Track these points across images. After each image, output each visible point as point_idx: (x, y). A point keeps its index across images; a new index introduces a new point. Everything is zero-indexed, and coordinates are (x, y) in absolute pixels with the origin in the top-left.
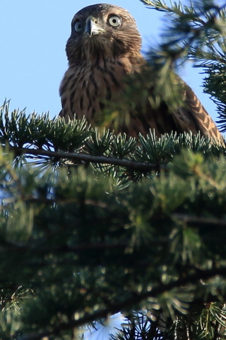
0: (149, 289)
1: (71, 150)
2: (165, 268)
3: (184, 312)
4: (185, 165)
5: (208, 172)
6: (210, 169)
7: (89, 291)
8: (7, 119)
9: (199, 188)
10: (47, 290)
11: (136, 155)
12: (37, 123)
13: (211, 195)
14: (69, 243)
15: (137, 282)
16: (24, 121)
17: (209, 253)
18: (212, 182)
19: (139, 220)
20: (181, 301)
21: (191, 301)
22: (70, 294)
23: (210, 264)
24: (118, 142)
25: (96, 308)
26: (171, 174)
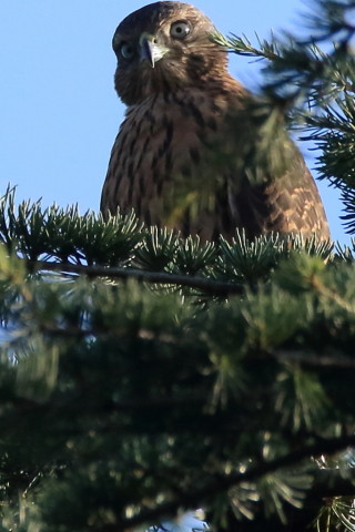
0: (242, 470)
1: (114, 264)
2: (267, 436)
3: (298, 505)
4: (297, 274)
5: (334, 286)
6: (336, 281)
7: (147, 474)
8: (12, 217)
9: (319, 310)
10: (82, 471)
11: (215, 269)
12: (59, 221)
13: (338, 322)
14: (116, 398)
15: (223, 458)
16: (38, 219)
17: (337, 413)
18: (339, 301)
19: (225, 361)
20: (293, 488)
21: (309, 487)
22: (118, 477)
23: (338, 429)
24: (187, 249)
25: (160, 499)
26: (275, 288)
